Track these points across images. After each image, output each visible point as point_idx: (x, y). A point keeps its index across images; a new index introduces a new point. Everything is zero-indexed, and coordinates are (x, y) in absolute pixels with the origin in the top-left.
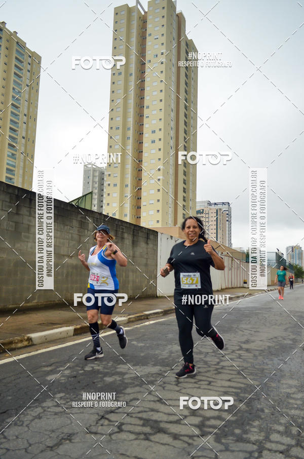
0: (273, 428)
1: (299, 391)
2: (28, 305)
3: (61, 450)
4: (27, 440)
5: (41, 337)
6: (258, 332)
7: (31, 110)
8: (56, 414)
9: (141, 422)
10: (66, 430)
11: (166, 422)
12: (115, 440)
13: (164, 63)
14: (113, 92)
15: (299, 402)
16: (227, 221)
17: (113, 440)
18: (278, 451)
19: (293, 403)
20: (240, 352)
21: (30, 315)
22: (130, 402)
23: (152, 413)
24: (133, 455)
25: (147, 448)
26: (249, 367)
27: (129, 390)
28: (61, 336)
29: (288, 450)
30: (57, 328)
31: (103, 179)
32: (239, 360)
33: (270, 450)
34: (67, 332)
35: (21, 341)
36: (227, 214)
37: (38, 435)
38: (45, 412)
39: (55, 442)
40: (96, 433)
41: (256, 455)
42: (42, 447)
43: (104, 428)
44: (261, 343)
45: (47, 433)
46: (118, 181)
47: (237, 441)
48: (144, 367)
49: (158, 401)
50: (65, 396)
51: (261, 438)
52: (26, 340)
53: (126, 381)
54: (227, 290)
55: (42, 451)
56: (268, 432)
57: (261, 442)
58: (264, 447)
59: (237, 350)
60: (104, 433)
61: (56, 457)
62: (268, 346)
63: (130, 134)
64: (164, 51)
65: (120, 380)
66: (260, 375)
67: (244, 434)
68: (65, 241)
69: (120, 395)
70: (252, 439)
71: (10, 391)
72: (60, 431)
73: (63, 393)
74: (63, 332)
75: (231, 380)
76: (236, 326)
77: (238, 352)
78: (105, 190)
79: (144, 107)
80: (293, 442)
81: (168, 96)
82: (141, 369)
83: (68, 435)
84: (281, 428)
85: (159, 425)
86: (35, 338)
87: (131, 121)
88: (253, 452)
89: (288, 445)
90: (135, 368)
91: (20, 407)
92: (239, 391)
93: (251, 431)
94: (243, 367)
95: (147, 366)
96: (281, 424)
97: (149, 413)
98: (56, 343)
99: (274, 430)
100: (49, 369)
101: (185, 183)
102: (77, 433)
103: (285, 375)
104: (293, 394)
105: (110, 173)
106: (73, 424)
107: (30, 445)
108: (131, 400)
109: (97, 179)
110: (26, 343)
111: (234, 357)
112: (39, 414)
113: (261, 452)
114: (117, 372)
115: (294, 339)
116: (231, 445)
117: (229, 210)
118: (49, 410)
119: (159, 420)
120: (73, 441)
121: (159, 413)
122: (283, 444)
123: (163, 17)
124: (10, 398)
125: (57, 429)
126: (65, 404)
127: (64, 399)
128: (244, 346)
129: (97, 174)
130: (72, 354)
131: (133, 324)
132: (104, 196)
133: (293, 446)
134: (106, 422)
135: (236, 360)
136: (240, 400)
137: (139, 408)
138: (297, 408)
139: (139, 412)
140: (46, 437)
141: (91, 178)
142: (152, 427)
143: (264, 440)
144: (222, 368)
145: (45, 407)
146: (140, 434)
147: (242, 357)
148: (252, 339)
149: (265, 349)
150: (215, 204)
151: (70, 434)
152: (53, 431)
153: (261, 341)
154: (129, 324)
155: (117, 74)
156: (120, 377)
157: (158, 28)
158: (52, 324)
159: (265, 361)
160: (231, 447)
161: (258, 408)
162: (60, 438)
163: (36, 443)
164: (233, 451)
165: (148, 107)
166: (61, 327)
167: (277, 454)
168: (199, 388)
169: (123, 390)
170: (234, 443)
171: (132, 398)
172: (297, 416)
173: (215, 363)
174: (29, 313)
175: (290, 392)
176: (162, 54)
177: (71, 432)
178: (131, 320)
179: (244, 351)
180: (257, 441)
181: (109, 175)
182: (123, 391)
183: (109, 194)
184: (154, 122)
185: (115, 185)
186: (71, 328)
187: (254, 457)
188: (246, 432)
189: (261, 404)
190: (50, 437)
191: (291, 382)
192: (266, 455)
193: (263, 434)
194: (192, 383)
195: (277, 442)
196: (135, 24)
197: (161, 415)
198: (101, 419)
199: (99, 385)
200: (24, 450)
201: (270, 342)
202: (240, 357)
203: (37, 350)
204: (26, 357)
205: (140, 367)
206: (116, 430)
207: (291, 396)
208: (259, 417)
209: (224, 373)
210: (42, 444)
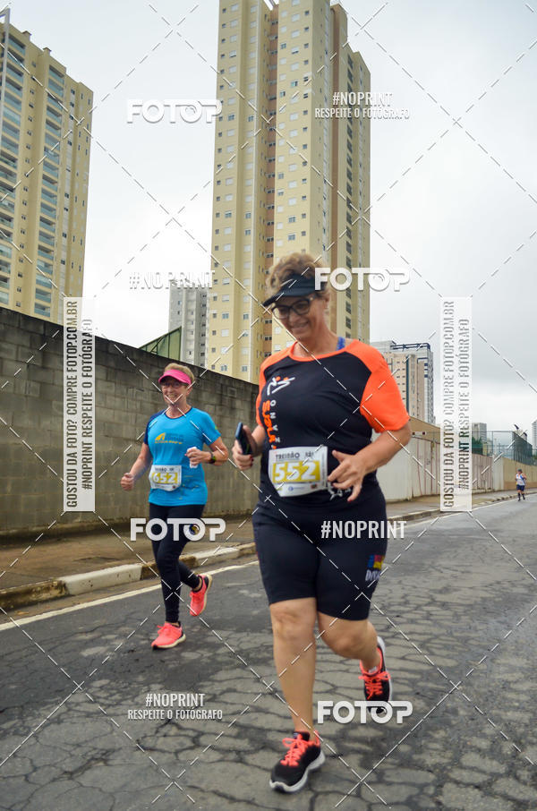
0: (468, 743)
1: (527, 678)
2: (66, 526)
3: (87, 779)
4: (32, 761)
5: (82, 582)
6: (468, 572)
7: (77, 186)
8: (88, 715)
9: (235, 731)
10: (100, 744)
11: (279, 731)
12: (184, 762)
13: (310, 96)
14: (220, 150)
15: (524, 698)
16: (426, 376)
17: (180, 762)
18: (472, 784)
19: (513, 699)
20: (430, 608)
21: (69, 544)
22: (221, 694)
23: (257, 715)
24: (212, 788)
25: (237, 777)
26: (443, 634)
27: (222, 675)
28: (119, 580)
29: (490, 784)
30: (111, 567)
31: (205, 305)
32: (426, 622)
33: (457, 783)
34: (129, 573)
35: (48, 589)
36: (426, 365)
37: (51, 753)
38: (71, 712)
39: (79, 764)
40: (152, 750)
41: (431, 790)
42: (55, 772)
43: (169, 740)
44: (469, 592)
45: (68, 748)
46: (229, 308)
47: (401, 765)
48: (255, 634)
49: (271, 694)
50: (109, 684)
51: (445, 761)
52: (57, 588)
53: (219, 659)
54: (422, 500)
55: (54, 780)
56: (459, 750)
57: (445, 768)
58: (448, 777)
59: (426, 605)
60: (166, 749)
61: (76, 791)
62: (482, 598)
63: (251, 224)
64: (309, 74)
65: (209, 658)
66: (460, 649)
67: (416, 753)
68: (129, 414)
69: (206, 683)
70: (428, 763)
71: (17, 674)
72: (90, 744)
73: (106, 678)
74: (122, 573)
75: (407, 657)
76: (430, 563)
77: (425, 608)
78: (207, 325)
79: (274, 176)
80: (502, 769)
81: (316, 156)
82: (248, 638)
83: (104, 752)
84: (484, 744)
85: (266, 736)
86: (71, 584)
87: (252, 201)
88: (427, 785)
89: (492, 774)
90: (238, 635)
91: (27, 703)
92: (418, 677)
93: (428, 749)
94: (431, 634)
95: (261, 632)
96: (484, 736)
97: (250, 715)
98: (109, 592)
99: (471, 747)
100: (89, 636)
101: (348, 310)
102: (120, 749)
103: (505, 650)
104: (515, 682)
105: (216, 295)
106: (115, 734)
107: (35, 769)
108: (223, 693)
109: (193, 307)
110: (55, 593)
111: (418, 616)
112: (59, 715)
113: (441, 786)
114: (207, 643)
115: (532, 584)
116: (388, 773)
117: (430, 358)
118: (78, 708)
119: (266, 727)
120: (110, 763)
121: (269, 715)
122: (483, 772)
123: (307, 13)
124: (13, 687)
125: (86, 741)
126: (106, 698)
127: (107, 690)
128: (439, 598)
129: (194, 297)
130: (132, 611)
131: (249, 559)
132: (207, 335)
133: (500, 776)
134: (174, 730)
135: (422, 622)
136: (418, 694)
137: (234, 706)
138: (518, 708)
139: (234, 714)
140: (65, 755)
141: (183, 303)
142: (252, 740)
143: (449, 764)
144: (393, 637)
145: (73, 703)
146: (229, 751)
147: (432, 618)
148: (456, 584)
149: (475, 602)
150: (404, 346)
151: (107, 751)
152: (79, 745)
153: (471, 588)
154: (240, 560)
155: (225, 118)
156: (209, 651)
157: (297, 34)
158: (105, 560)
159: (473, 625)
160: (388, 776)
161: (447, 707)
162: (88, 758)
163: (45, 766)
164: (390, 784)
165: (281, 176)
166: (118, 565)
167: (470, 789)
168: (347, 671)
169: (213, 674)
170: (396, 769)
171: (225, 688)
172: (516, 722)
173: (383, 627)
174: (68, 541)
175: (511, 679)
176: (306, 79)
177: (109, 746)
178: (245, 552)
179: (439, 606)
180: (435, 766)
181: (215, 298)
182: (211, 677)
183: (214, 332)
184: (293, 202)
185: (225, 316)
186: (137, 567)
187: (426, 794)
188: (419, 750)
189: (454, 701)
190: (72, 756)
191: (515, 662)
192: (449, 791)
193: (449, 754)
194: (335, 662)
195: (472, 769)
196: (257, 27)
197: (271, 718)
198: (166, 724)
199: (171, 666)
200: (24, 778)
201: (486, 591)
202: (428, 616)
203: (74, 605)
204: (53, 617)
205: (248, 635)
206: (188, 743)
207: (512, 686)
208: (448, 724)
209: (396, 645)
210: (57, 768)
